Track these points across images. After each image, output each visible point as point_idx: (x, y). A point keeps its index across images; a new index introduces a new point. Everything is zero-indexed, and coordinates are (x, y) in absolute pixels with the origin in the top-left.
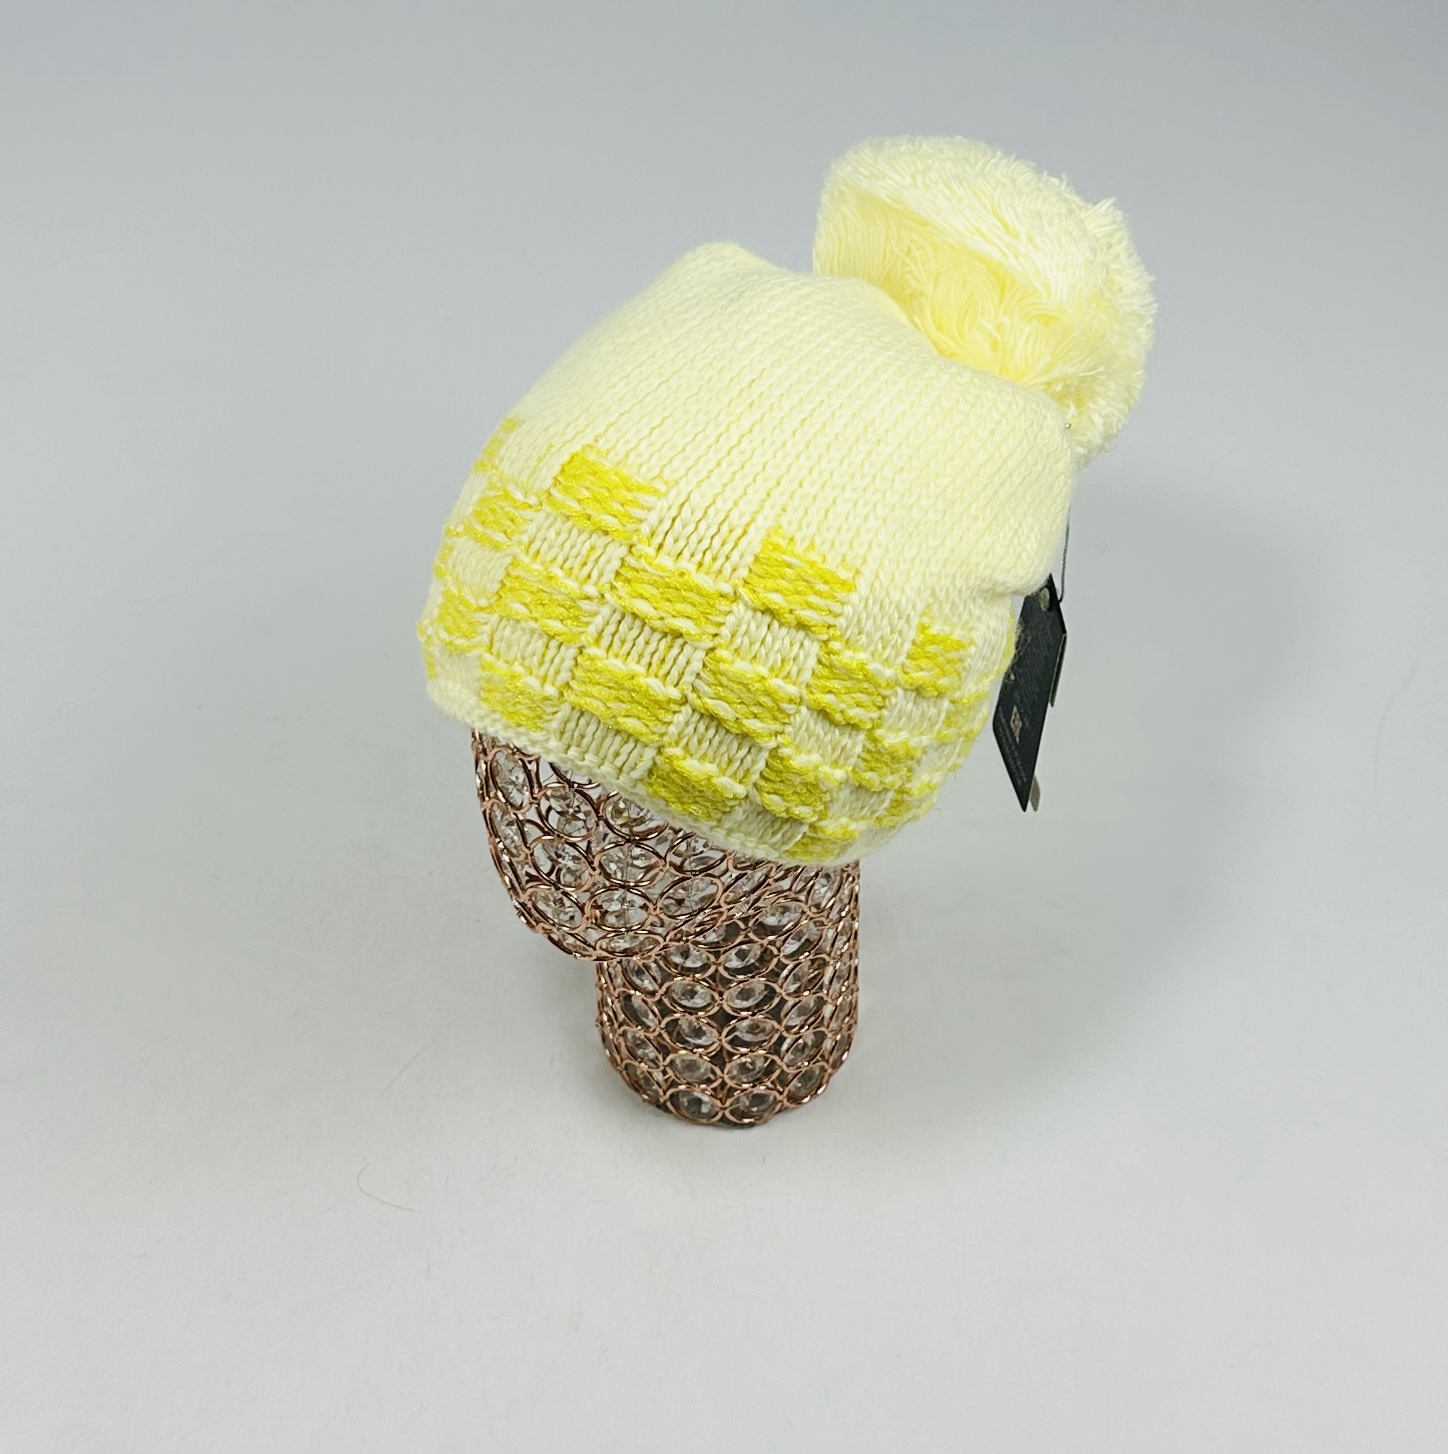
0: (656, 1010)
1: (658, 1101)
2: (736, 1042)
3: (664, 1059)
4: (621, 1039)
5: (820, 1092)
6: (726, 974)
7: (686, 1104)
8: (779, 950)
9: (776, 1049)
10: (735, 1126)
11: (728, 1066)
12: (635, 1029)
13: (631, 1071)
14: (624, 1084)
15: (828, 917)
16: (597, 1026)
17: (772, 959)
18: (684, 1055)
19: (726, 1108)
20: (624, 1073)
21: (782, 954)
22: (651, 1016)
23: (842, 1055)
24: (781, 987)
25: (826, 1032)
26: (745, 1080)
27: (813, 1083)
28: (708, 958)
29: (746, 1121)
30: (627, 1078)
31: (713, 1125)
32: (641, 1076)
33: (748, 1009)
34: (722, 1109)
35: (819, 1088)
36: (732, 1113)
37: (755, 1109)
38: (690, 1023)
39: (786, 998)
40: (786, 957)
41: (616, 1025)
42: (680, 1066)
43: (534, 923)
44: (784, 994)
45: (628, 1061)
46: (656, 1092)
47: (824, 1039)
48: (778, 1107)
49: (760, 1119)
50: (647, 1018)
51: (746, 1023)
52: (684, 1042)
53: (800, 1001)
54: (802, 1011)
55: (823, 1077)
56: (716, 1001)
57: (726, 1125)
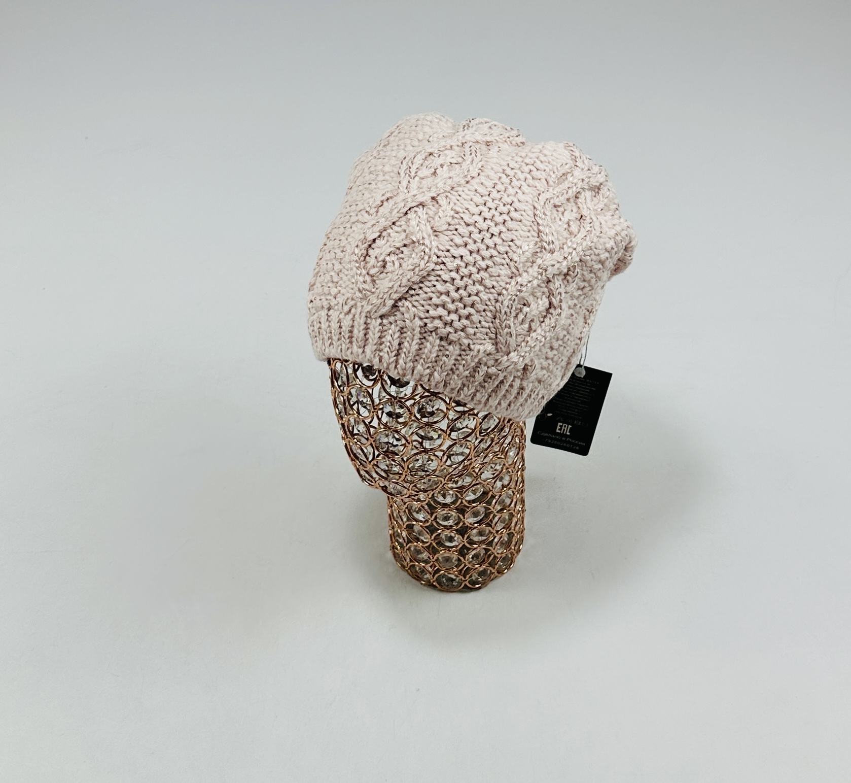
0: (427, 530)
1: (431, 582)
2: (471, 542)
3: (433, 558)
4: (408, 551)
6: (466, 504)
7: (445, 581)
8: (493, 487)
9: (490, 545)
10: (472, 590)
11: (467, 556)
12: (415, 544)
13: (413, 570)
15: (514, 468)
17: (488, 494)
18: (442, 554)
21: (494, 490)
22: (425, 534)
23: (520, 546)
24: (494, 508)
25: (514, 533)
26: (476, 563)
28: (456, 495)
29: (477, 586)
30: (411, 573)
31: (461, 591)
32: (419, 571)
33: (475, 523)
34: (464, 581)
35: (511, 565)
36: (469, 582)
37: (480, 579)
38: (446, 535)
41: (405, 545)
44: (495, 512)
45: (412, 564)
46: (427, 578)
47: (513, 537)
48: (492, 576)
49: (483, 584)
50: (423, 536)
51: (475, 531)
52: (444, 546)
53: (501, 517)
54: (503, 521)
55: (512, 558)
56: (461, 520)
57: (466, 590)
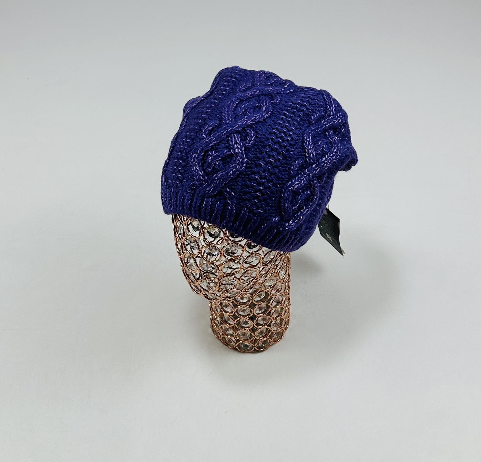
0: (232, 317)
1: (234, 347)
2: (258, 324)
3: (236, 334)
4: (221, 329)
5: (282, 337)
6: (255, 303)
7: (243, 347)
8: (271, 293)
9: (269, 326)
10: (258, 352)
11: (256, 333)
12: (225, 325)
13: (224, 339)
14: (222, 344)
15: (283, 281)
16: (211, 327)
17: (268, 296)
18: (241, 331)
19: (255, 346)
20: (222, 340)
21: (271, 294)
22: (231, 319)
23: (287, 325)
24: (271, 305)
25: (284, 318)
26: (261, 337)
27: (280, 335)
28: (249, 298)
29: (262, 349)
30: (222, 341)
31: (252, 353)
32: (227, 340)
33: (261, 313)
34: (254, 347)
35: (282, 336)
36: (257, 347)
37: (264, 346)
38: (243, 320)
39: (273, 308)
40: (272, 295)
41: (219, 325)
42: (240, 335)
44: (272, 307)
45: (223, 336)
46: (232, 345)
47: (283, 320)
48: (271, 344)
49: (265, 348)
50: (229, 321)
51: (260, 318)
52: (242, 327)
53: (276, 310)
54: (277, 312)
55: (283, 333)
56: (252, 312)
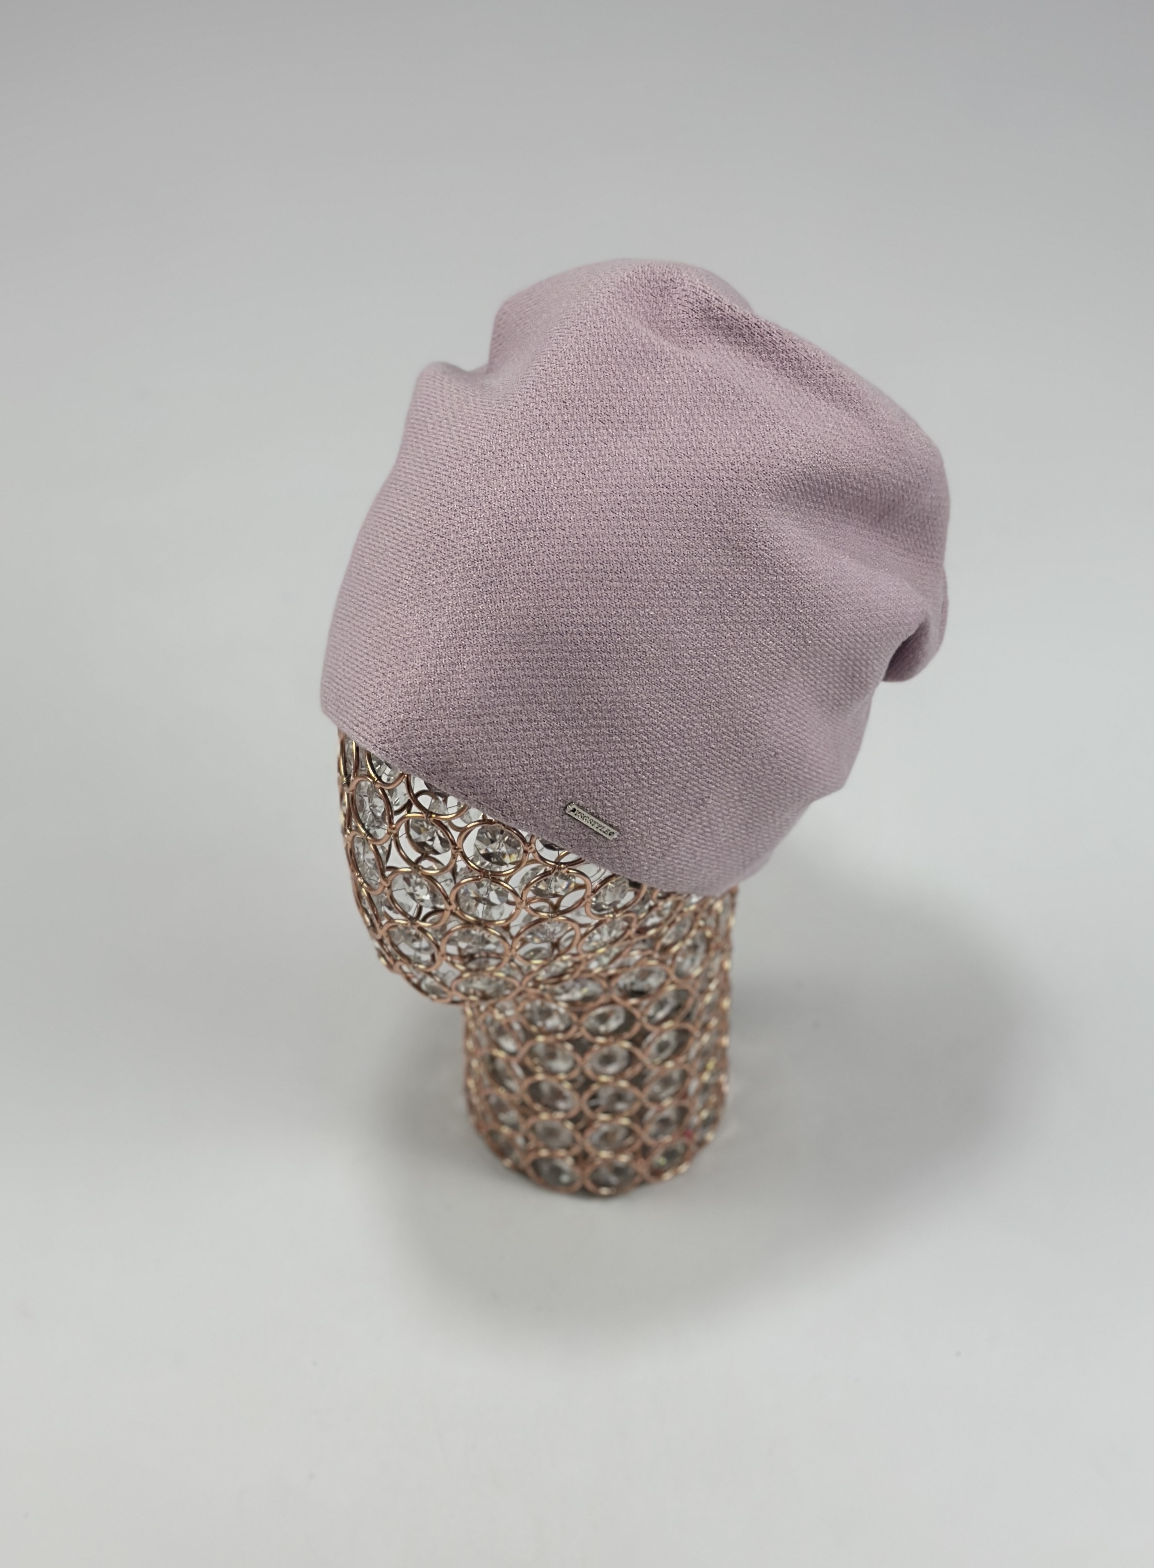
1: (520, 1167)
3: (526, 1123)
5: (681, 1167)
7: (547, 1171)
8: (643, 1014)
10: (594, 1195)
12: (498, 1092)
13: (494, 1136)
14: (488, 1150)
17: (635, 1023)
18: (542, 1120)
19: (586, 1177)
20: (488, 1136)
23: (708, 1134)
27: (675, 1159)
29: (606, 1191)
30: (491, 1142)
31: (574, 1194)
32: (504, 1141)
34: (581, 1177)
35: (681, 1164)
36: (592, 1181)
37: (615, 1180)
42: (540, 1131)
43: (392, 962)
45: (492, 1126)
48: (641, 1180)
49: (619, 1190)
55: (687, 1153)
56: (578, 1065)
57: (585, 1193)
